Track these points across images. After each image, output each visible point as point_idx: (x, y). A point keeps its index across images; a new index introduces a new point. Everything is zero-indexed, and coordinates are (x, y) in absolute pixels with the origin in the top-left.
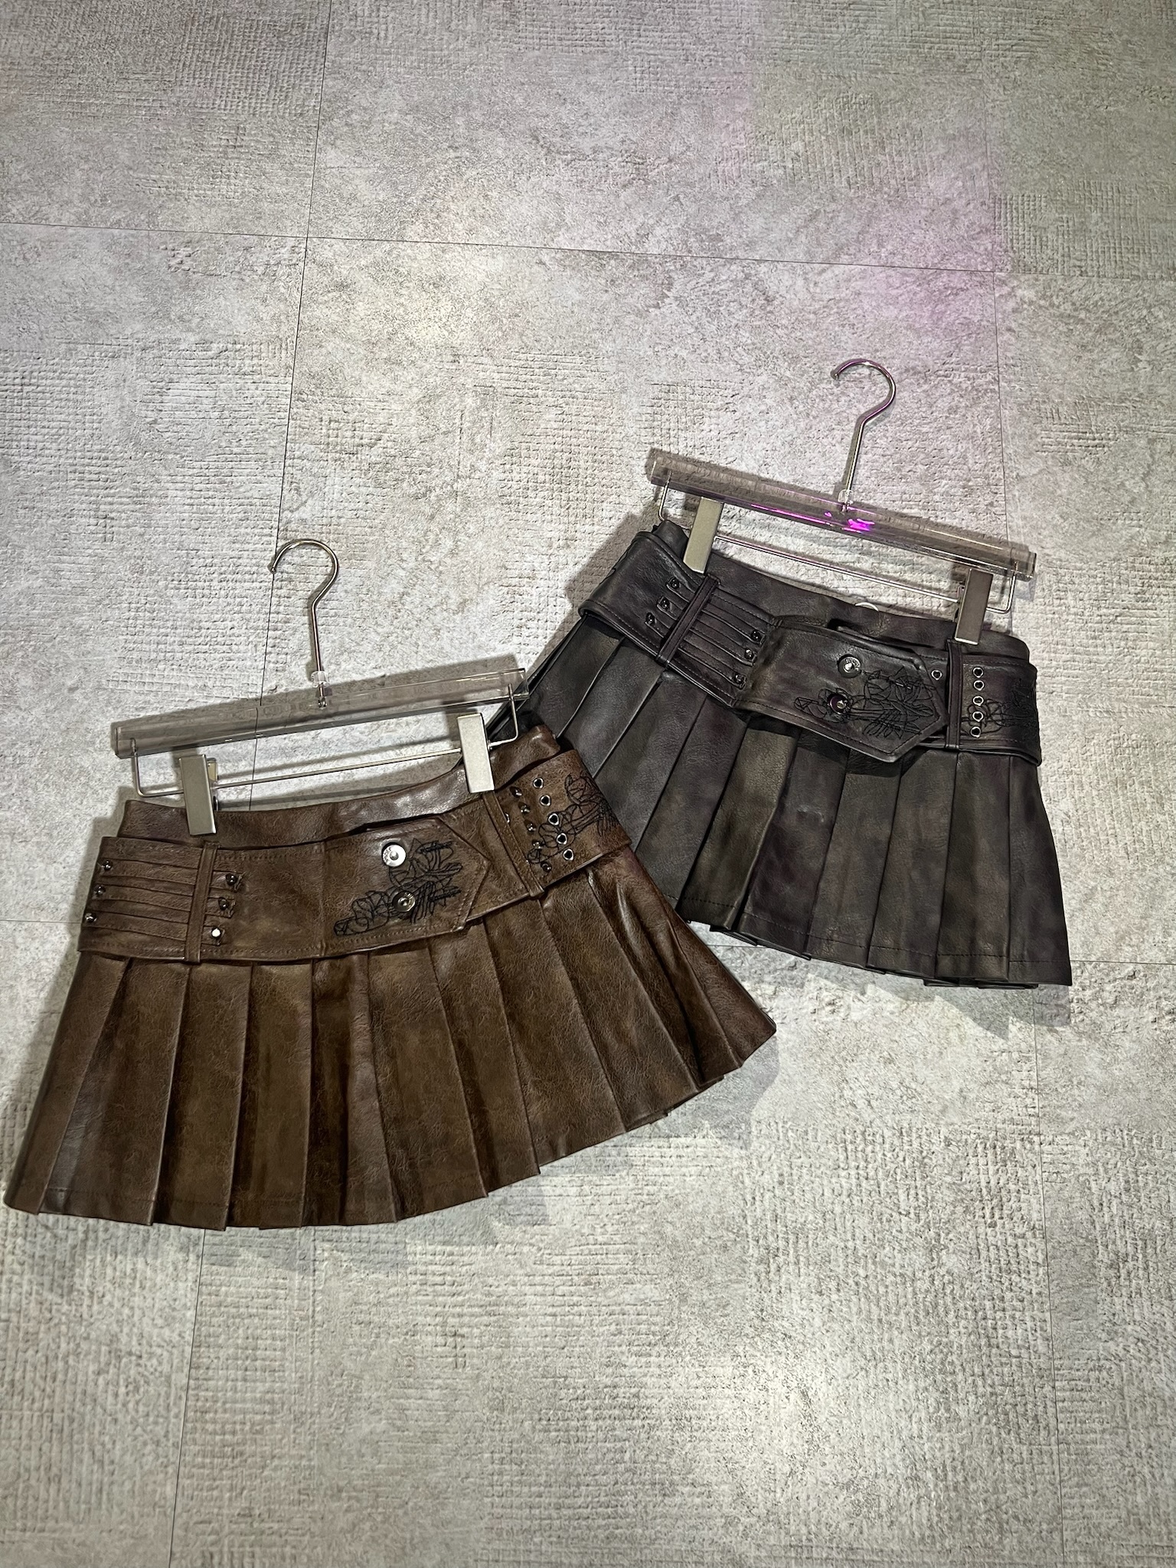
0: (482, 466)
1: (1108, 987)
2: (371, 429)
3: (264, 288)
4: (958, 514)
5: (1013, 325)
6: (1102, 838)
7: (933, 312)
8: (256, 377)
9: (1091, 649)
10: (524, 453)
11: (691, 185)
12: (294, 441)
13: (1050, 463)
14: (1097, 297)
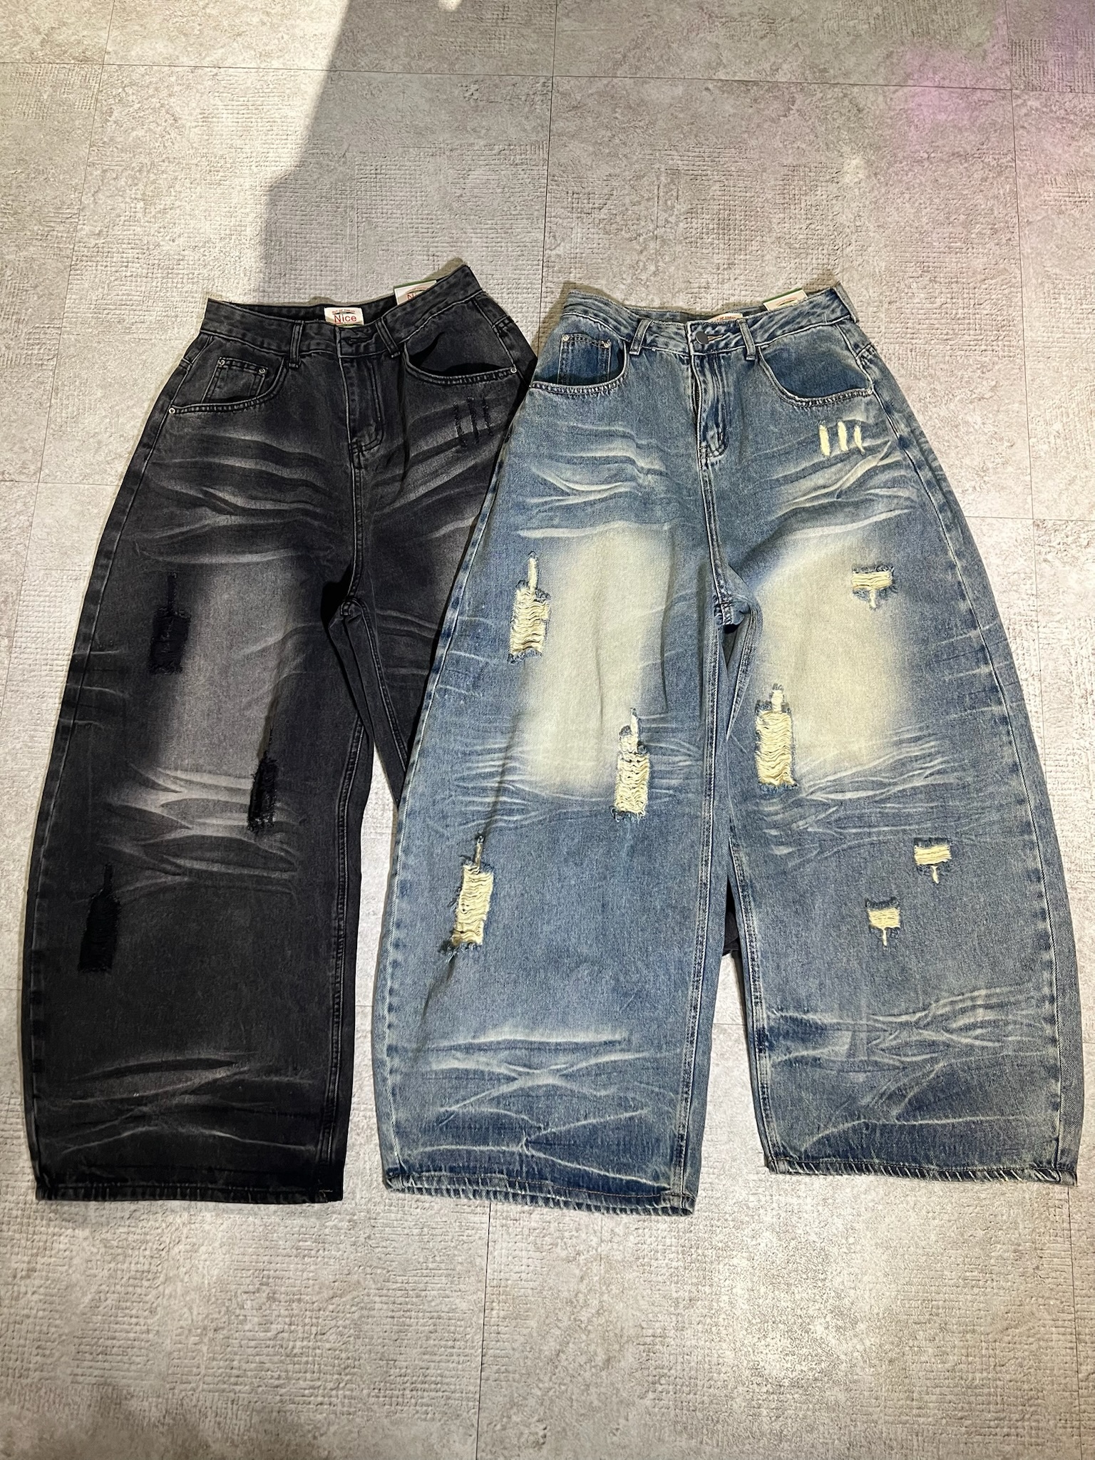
0: (672, 219)
1: (1082, 536)
2: (600, 198)
3: (527, 109)
4: (987, 246)
5: (1026, 125)
6: (1081, 446)
7: (971, 117)
8: (524, 167)
9: (1076, 331)
10: (699, 211)
11: (806, 36)
12: (550, 206)
13: (1050, 212)
14: (1081, 106)
